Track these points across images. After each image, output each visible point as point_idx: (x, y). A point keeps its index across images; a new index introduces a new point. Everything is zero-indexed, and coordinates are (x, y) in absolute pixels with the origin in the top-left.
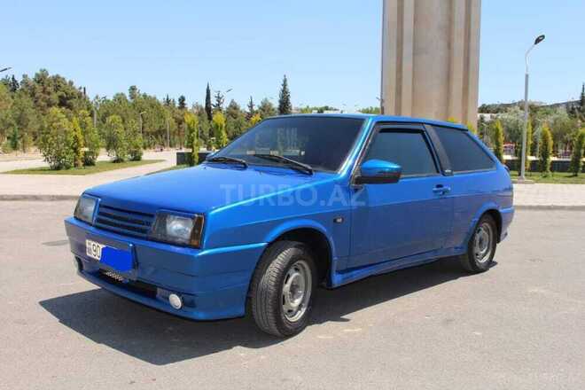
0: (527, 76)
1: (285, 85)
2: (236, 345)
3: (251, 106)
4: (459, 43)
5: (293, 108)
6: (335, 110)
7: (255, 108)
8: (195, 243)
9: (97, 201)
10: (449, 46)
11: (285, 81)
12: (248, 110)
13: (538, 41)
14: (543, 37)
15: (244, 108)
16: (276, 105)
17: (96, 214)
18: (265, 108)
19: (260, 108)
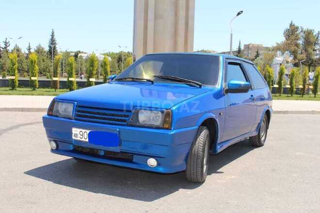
0: (232, 35)
1: (53, 36)
2: (180, 188)
3: (29, 49)
4: (182, 13)
5: (58, 51)
6: (85, 53)
7: (32, 51)
8: (167, 126)
9: (74, 104)
10: (176, 14)
11: (53, 33)
12: (27, 52)
13: (239, 14)
14: (242, 12)
15: (24, 50)
16: (47, 49)
17: (74, 111)
18: (39, 51)
19: (36, 51)
